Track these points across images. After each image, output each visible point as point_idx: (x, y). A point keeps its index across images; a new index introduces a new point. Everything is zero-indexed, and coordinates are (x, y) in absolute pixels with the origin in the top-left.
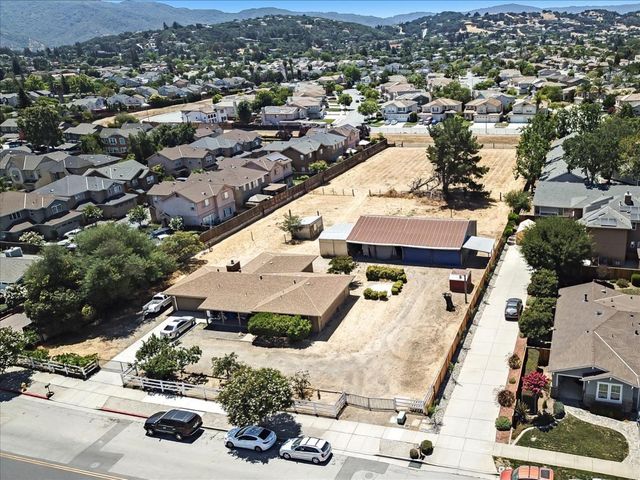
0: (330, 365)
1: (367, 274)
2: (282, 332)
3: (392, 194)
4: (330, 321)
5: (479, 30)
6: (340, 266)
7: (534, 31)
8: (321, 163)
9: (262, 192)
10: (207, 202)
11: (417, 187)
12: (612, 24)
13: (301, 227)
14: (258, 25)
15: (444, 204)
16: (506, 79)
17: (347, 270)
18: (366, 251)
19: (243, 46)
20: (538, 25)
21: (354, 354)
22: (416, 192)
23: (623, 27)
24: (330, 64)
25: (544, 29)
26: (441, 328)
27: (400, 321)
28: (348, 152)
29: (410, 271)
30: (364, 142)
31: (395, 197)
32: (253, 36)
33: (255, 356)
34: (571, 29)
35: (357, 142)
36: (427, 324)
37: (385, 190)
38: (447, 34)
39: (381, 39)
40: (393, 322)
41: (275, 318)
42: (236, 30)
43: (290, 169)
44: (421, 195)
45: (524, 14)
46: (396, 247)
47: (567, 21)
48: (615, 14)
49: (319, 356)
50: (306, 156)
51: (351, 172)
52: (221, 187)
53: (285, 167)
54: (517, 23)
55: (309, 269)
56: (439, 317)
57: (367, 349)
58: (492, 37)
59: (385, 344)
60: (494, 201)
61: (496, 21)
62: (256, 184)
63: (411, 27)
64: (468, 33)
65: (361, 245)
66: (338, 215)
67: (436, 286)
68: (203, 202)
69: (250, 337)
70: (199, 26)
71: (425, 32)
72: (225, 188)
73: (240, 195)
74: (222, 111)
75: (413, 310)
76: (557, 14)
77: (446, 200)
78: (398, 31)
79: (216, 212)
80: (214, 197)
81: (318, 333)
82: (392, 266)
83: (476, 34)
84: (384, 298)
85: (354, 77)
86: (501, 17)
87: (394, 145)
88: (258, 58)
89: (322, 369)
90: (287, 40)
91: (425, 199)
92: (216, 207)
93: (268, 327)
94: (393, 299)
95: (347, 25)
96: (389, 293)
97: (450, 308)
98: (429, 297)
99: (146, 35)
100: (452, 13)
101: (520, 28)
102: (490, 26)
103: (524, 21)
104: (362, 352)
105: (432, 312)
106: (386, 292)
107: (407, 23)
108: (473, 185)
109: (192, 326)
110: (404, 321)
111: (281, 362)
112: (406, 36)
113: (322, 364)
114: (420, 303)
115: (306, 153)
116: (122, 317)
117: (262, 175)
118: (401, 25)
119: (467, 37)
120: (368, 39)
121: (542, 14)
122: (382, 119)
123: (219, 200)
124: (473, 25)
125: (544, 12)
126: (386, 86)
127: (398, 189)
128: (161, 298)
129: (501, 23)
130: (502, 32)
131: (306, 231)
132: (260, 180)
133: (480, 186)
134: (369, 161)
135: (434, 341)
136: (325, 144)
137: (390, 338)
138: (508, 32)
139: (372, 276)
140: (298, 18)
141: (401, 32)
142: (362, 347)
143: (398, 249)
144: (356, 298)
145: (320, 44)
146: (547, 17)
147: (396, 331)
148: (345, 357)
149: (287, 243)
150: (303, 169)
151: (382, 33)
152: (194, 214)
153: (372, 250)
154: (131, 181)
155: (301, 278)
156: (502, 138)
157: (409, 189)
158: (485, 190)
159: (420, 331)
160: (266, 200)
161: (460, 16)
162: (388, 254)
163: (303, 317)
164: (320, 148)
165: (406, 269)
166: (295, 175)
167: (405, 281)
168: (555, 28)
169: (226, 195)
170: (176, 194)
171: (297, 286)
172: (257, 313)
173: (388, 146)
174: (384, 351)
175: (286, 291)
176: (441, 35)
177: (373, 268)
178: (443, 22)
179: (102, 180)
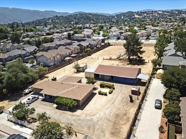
0: (82, 121)
1: (100, 85)
2: (66, 105)
3: (111, 59)
4: (85, 102)
5: (139, 17)
6: (90, 81)
7: (155, 16)
8: (89, 49)
9: (70, 57)
10: (52, 58)
11: (119, 57)
12: (181, 14)
13: (80, 68)
14: (77, 16)
15: (129, 63)
16: (147, 28)
17: (93, 83)
18: (100, 77)
19: (73, 21)
20: (156, 15)
21: (92, 117)
22: (119, 59)
23: (184, 15)
24: (95, 25)
25: (158, 16)
26: (128, 109)
27: (111, 105)
28: (98, 46)
29: (116, 85)
30: (103, 44)
31: (112, 60)
32: (76, 19)
33: (55, 113)
34: (167, 16)
35: (101, 44)
36: (122, 107)
37: (108, 58)
38: (129, 18)
39: (110, 19)
40: (109, 105)
41: (64, 99)
42: (71, 17)
43: (79, 50)
44: (120, 60)
45: (152, 12)
47: (166, 13)
48: (182, 11)
49: (79, 116)
50: (85, 47)
51: (98, 52)
52: (57, 54)
53: (78, 49)
54: (150, 14)
55: (80, 82)
56: (127, 105)
57: (98, 115)
58: (142, 18)
59: (105, 114)
60: (146, 63)
61: (144, 14)
62: (68, 54)
63: (119, 16)
64: (135, 17)
65: (99, 74)
66: (93, 65)
67: (126, 92)
68: (51, 58)
69: (55, 106)
70: (62, 16)
71: (122, 17)
72: (58, 54)
73: (62, 57)
74: (64, 36)
75: (117, 100)
77: (129, 61)
78: (115, 17)
79: (55, 62)
80: (54, 57)
81: (80, 106)
82: (109, 83)
84: (106, 95)
85: (101, 28)
86: (145, 12)
87: (112, 45)
88: (76, 24)
89: (79, 122)
90: (84, 19)
91: (122, 61)
92: (55, 60)
93: (61, 102)
94: (109, 95)
95: (101, 15)
96: (108, 93)
97: (132, 101)
98: (123, 96)
99: (49, 19)
100: (131, 12)
101: (151, 16)
102: (142, 15)
103: (152, 14)
104: (96, 117)
105: (124, 102)
106: (106, 93)
108: (139, 57)
109: (38, 99)
110: (113, 105)
111: (64, 117)
113: (79, 120)
114: (119, 98)
115: (84, 46)
116: (17, 94)
117: (70, 51)
118: (116, 15)
119: (135, 18)
121: (158, 12)
122: (109, 38)
123: (56, 58)
124: (137, 15)
125: (159, 11)
126: (111, 30)
127: (113, 58)
128: (30, 88)
129: (145, 14)
130: (145, 17)
131: (81, 69)
132: (69, 53)
133: (142, 58)
134: (104, 50)
135: (125, 115)
136: (91, 44)
137: (107, 112)
138: (147, 17)
139: (102, 86)
141: (116, 17)
142: (95, 114)
143: (112, 76)
144: (95, 94)
145: (93, 20)
146: (159, 12)
147: (110, 109)
148: (88, 118)
149: (75, 73)
150: (84, 51)
151: (110, 17)
152: (48, 62)
153: (103, 77)
154: (33, 52)
155: (76, 85)
156: (147, 44)
157: (117, 58)
159: (119, 110)
160: (70, 59)
161: (133, 12)
162: (108, 78)
163: (74, 100)
164: (89, 45)
165: (114, 84)
166: (81, 52)
167: (114, 89)
168: (162, 15)
169: (58, 56)
170: (42, 55)
171: (74, 87)
172: (58, 96)
173: (110, 45)
174: (104, 117)
175: (70, 89)
176: (127, 18)
177: (102, 83)
178: (128, 14)
179: (24, 51)
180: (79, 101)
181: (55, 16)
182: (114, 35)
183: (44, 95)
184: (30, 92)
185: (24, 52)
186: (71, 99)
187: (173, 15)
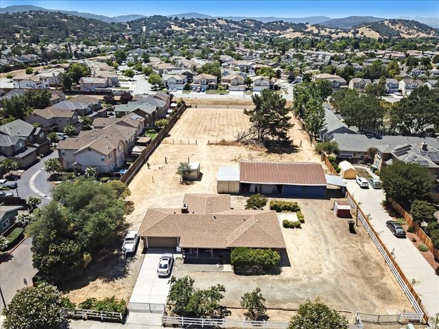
5: (180, 29)
7: (214, 31)
12: (260, 29)
14: (27, 17)
20: (216, 27)
23: (266, 31)
25: (220, 30)
32: (25, 25)
34: (236, 31)
38: (159, 30)
39: (116, 31)
45: (206, 19)
47: (233, 25)
48: (261, 23)
54: (203, 25)
58: (189, 33)
61: (190, 23)
63: (136, 24)
64: (173, 31)
71: (144, 28)
76: (226, 21)
78: (126, 26)
83: (179, 31)
86: (192, 21)
90: (51, 29)
95: (92, 21)
100: (160, 16)
101: (205, 29)
102: (187, 26)
103: (207, 24)
107: (132, 22)
112: (132, 30)
118: (128, 23)
119: (173, 32)
120: (108, 31)
121: (217, 21)
124: (175, 25)
125: (219, 19)
129: (193, 24)
130: (194, 31)
138: (198, 31)
140: (55, 13)
141: (128, 28)
145: (75, 33)
146: (221, 22)
151: (115, 27)
161: (166, 19)
168: (227, 30)
176: (155, 31)
178: (156, 22)
187: (246, 31)
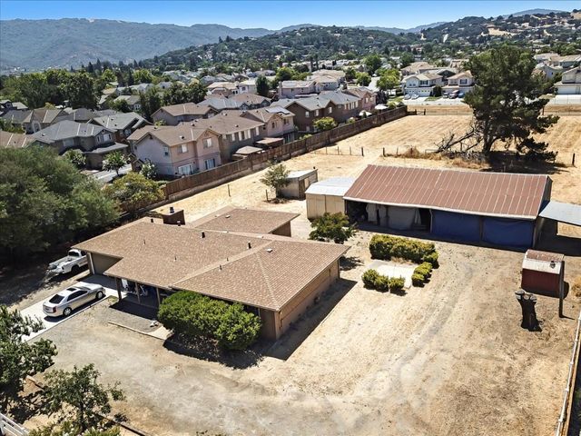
0: (280, 419)
1: (372, 248)
2: (209, 330)
3: (412, 154)
4: (300, 319)
5: (502, 33)
6: (327, 229)
7: (562, 31)
8: (327, 120)
9: (255, 145)
10: (184, 149)
11: (448, 146)
13: (288, 182)
14: (294, 35)
15: (487, 166)
16: (541, 61)
17: (340, 238)
19: (279, 53)
20: (567, 25)
21: (334, 399)
22: (445, 151)
24: (352, 61)
25: (573, 28)
26: (516, 366)
27: (428, 338)
28: (361, 114)
29: (443, 250)
30: (381, 107)
31: (417, 157)
32: (288, 45)
35: (373, 107)
36: (484, 352)
37: (403, 150)
38: (468, 37)
39: (403, 44)
40: (414, 337)
42: (275, 41)
43: (291, 126)
44: (452, 156)
45: (552, 14)
46: (421, 209)
49: (263, 391)
50: (312, 113)
51: (363, 135)
52: (204, 131)
53: (285, 121)
54: (543, 23)
56: (507, 340)
57: (359, 391)
58: (516, 38)
59: (397, 386)
60: (563, 165)
61: (520, 23)
62: (248, 135)
63: (432, 33)
64: (490, 36)
66: (341, 174)
67: (492, 279)
68: (180, 146)
69: (163, 333)
70: (246, 39)
71: (445, 38)
72: (208, 133)
73: (226, 146)
74: (244, 89)
75: (453, 319)
77: (488, 161)
78: (419, 37)
79: (196, 162)
80: (194, 143)
81: (273, 340)
83: (499, 37)
84: (398, 289)
85: (374, 66)
86: (527, 18)
87: (415, 114)
88: (290, 59)
89: (262, 422)
90: (318, 47)
91: (458, 160)
92: (196, 156)
93: (187, 319)
94: (413, 292)
95: (372, 32)
96: (408, 283)
97: (530, 322)
98: (483, 298)
99: (205, 48)
100: (474, 18)
101: (547, 29)
102: (515, 28)
103: (551, 22)
104: (349, 397)
105: (493, 328)
106: (402, 280)
107: (429, 30)
108: (530, 143)
110: (435, 339)
111: (195, 389)
112: (427, 41)
113: (264, 409)
114: (465, 306)
115: (311, 109)
117: (256, 125)
118: (423, 32)
119: (489, 39)
120: (391, 44)
121: (572, 15)
122: (402, 95)
123: (200, 147)
124: (495, 28)
125: (575, 11)
126: (407, 69)
127: (421, 150)
129: (526, 24)
130: (526, 33)
131: (294, 187)
132: (253, 131)
133: (542, 145)
134: (384, 127)
136: (336, 102)
137: (408, 373)
138: (533, 33)
139: (379, 252)
140: (329, 28)
141: (422, 38)
142: (349, 385)
143: (424, 212)
144: (351, 284)
145: (346, 49)
146: (577, 16)
147: (421, 358)
148: (313, 402)
149: (269, 201)
150: (308, 129)
151: (404, 39)
152: (168, 160)
153: (382, 213)
156: (551, 107)
157: (437, 148)
158: (549, 150)
159: (469, 365)
160: (255, 153)
161: (482, 20)
162: (407, 221)
164: (328, 106)
165: (437, 245)
166: (297, 134)
167: (435, 265)
169: (209, 141)
170: (150, 136)
171: (251, 252)
172: (177, 290)
173: (408, 114)
174: (395, 402)
175: (232, 259)
176: (461, 38)
177: (381, 239)
178: (465, 26)
179: (93, 126)
180: (272, 312)
181: (224, 39)
182: (422, 82)
183: (125, 283)
184: (76, 270)
185: (92, 131)
186: (231, 303)
